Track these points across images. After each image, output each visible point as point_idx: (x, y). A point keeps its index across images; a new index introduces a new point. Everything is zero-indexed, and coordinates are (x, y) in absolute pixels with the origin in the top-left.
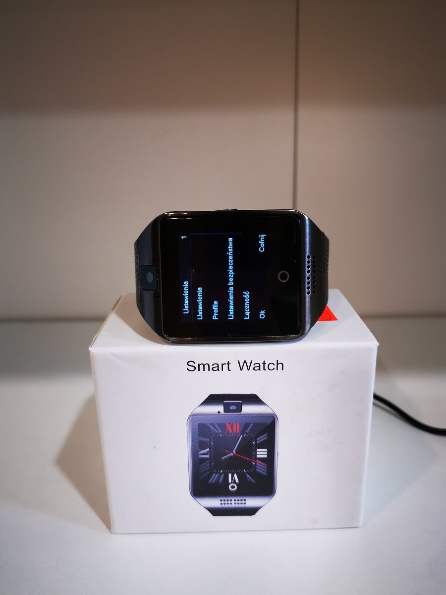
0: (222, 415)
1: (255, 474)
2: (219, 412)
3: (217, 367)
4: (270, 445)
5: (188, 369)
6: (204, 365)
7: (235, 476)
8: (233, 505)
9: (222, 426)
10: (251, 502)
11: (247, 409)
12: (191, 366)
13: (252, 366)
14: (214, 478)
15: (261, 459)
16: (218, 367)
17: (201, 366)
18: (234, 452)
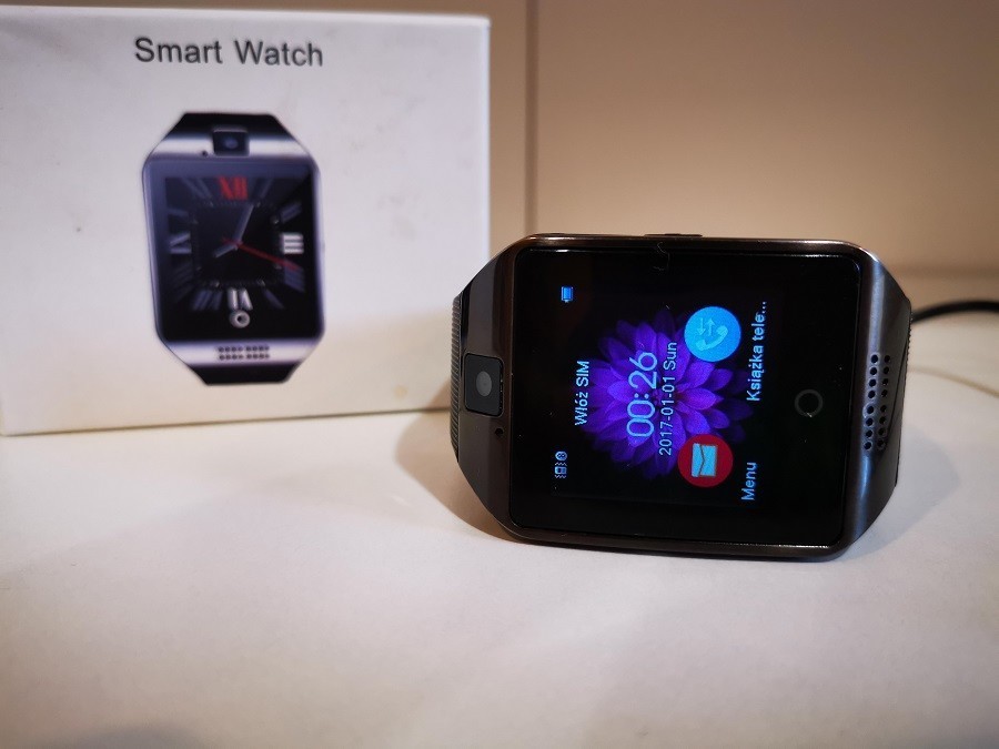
0: (211, 159)
1: (282, 290)
2: (204, 153)
3: (194, 54)
4: (306, 224)
5: (138, 56)
6: (169, 49)
7: (245, 296)
8: (245, 361)
9: (211, 182)
10: (278, 352)
11: (259, 147)
12: (146, 49)
13: (263, 55)
14: (202, 299)
15: (291, 257)
16: (197, 53)
17: (164, 51)
18: (239, 240)
